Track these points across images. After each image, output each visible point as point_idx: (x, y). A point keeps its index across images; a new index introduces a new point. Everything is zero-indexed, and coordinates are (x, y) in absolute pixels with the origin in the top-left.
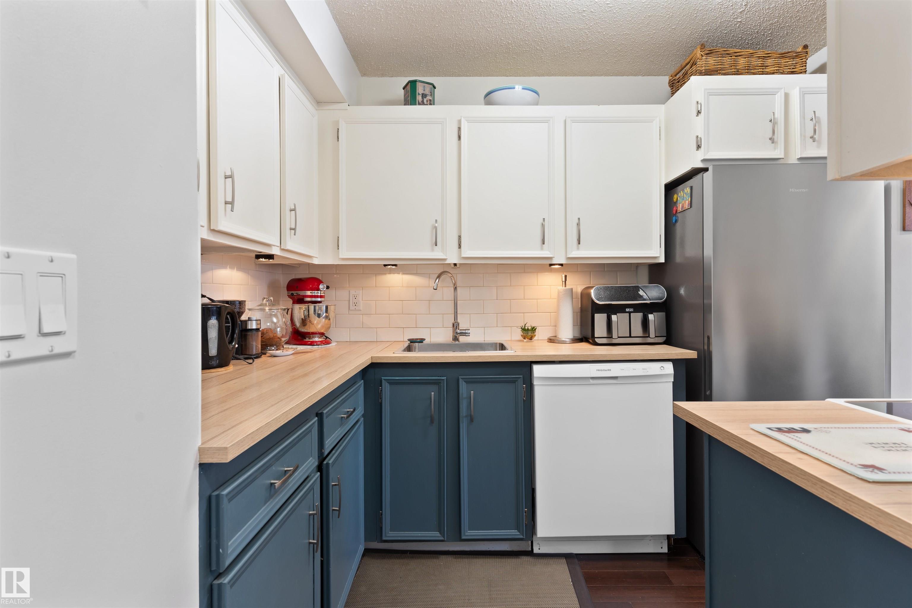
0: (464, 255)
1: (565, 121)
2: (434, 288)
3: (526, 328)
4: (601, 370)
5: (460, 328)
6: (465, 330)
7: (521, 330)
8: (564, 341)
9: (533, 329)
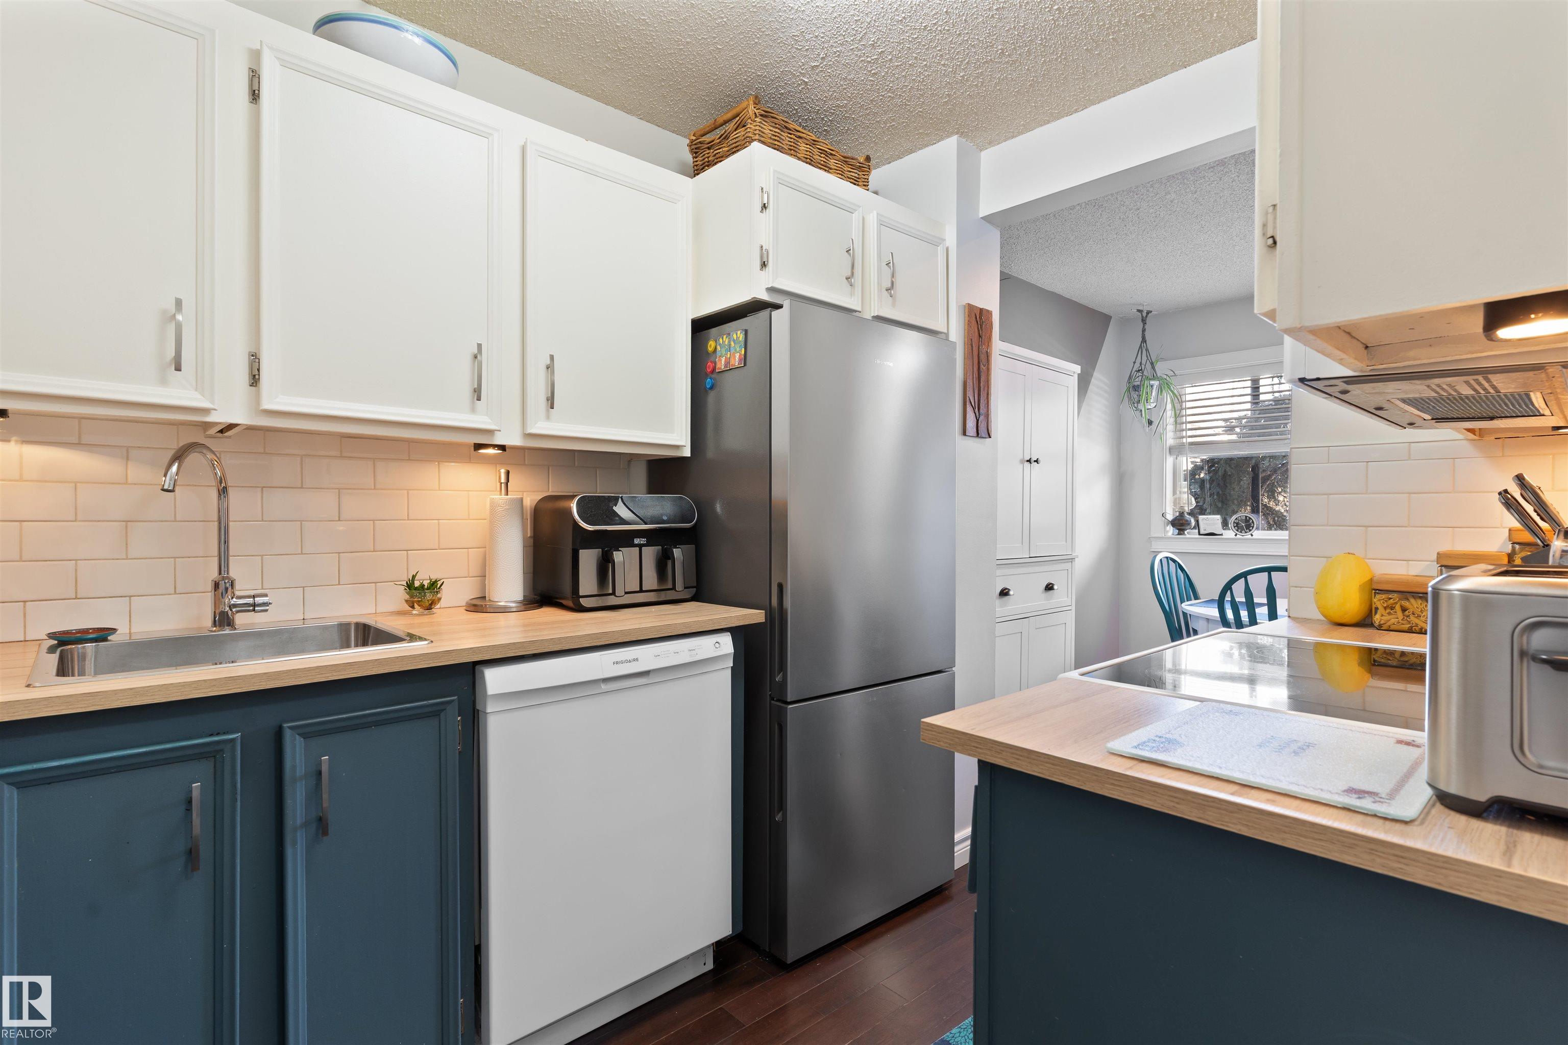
0: (267, 405)
1: (523, 150)
2: (166, 487)
3: (417, 584)
4: (622, 662)
5: (238, 593)
6: (254, 597)
7: (406, 589)
8: (505, 607)
9: (434, 586)
